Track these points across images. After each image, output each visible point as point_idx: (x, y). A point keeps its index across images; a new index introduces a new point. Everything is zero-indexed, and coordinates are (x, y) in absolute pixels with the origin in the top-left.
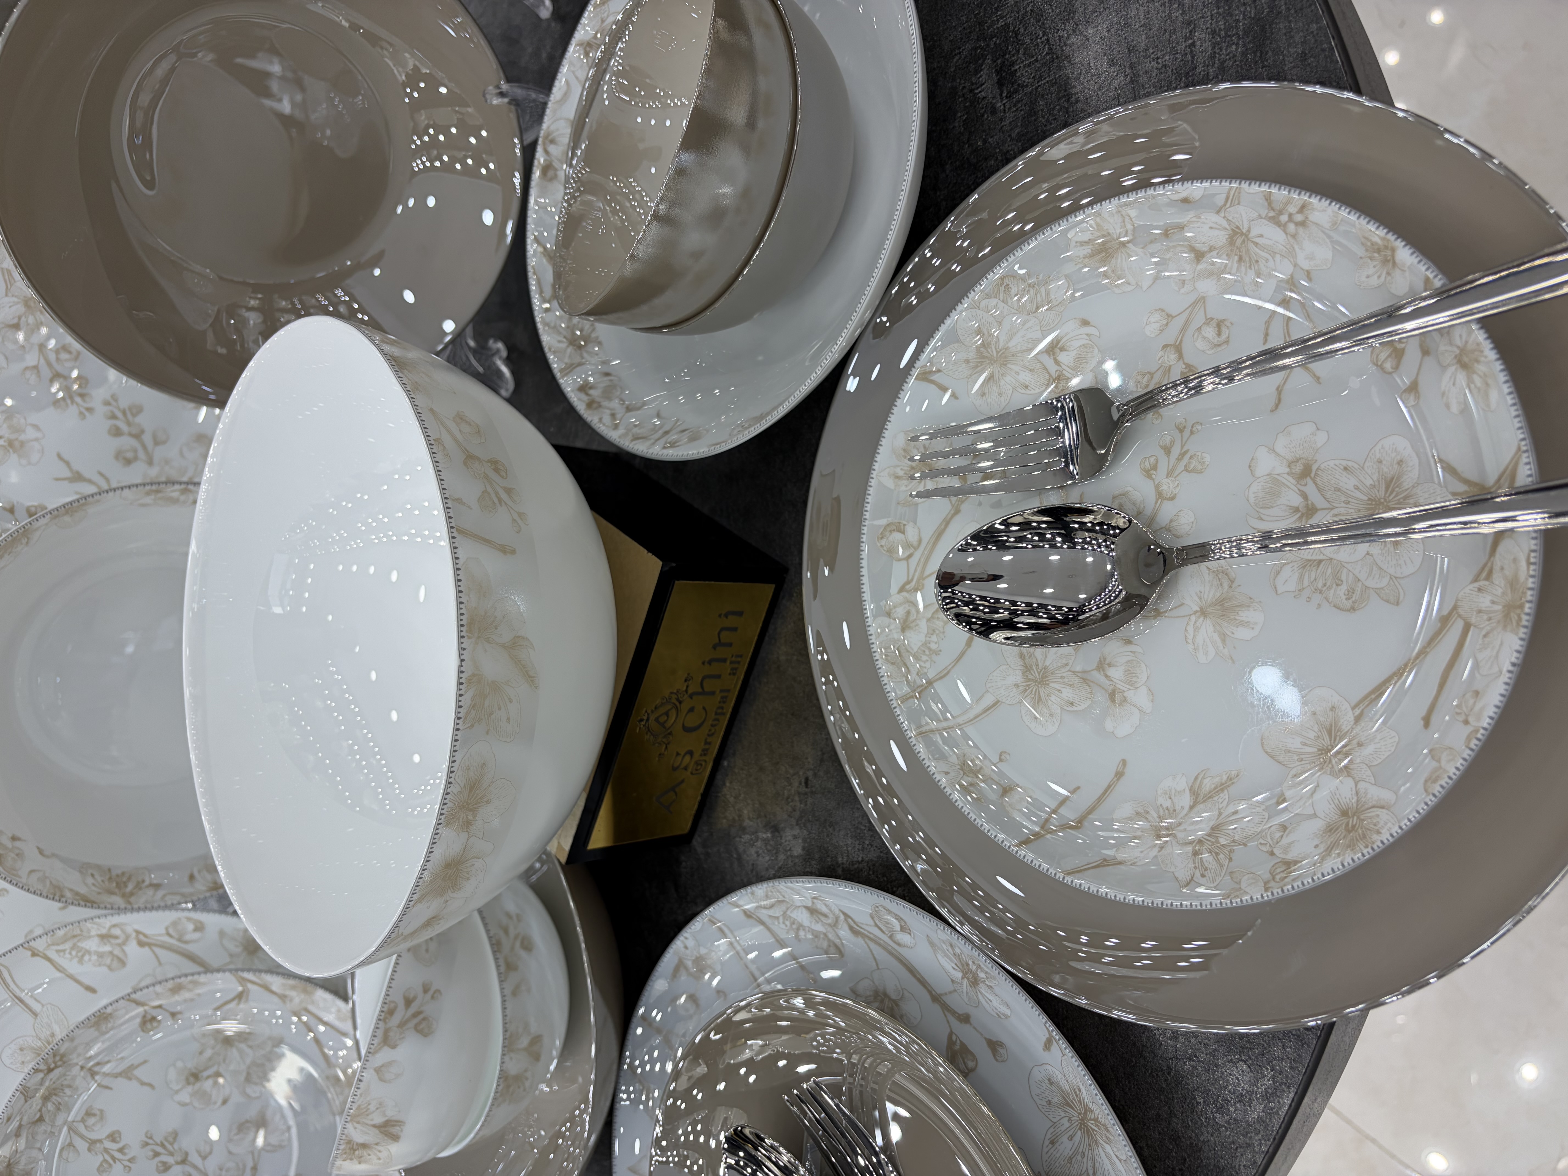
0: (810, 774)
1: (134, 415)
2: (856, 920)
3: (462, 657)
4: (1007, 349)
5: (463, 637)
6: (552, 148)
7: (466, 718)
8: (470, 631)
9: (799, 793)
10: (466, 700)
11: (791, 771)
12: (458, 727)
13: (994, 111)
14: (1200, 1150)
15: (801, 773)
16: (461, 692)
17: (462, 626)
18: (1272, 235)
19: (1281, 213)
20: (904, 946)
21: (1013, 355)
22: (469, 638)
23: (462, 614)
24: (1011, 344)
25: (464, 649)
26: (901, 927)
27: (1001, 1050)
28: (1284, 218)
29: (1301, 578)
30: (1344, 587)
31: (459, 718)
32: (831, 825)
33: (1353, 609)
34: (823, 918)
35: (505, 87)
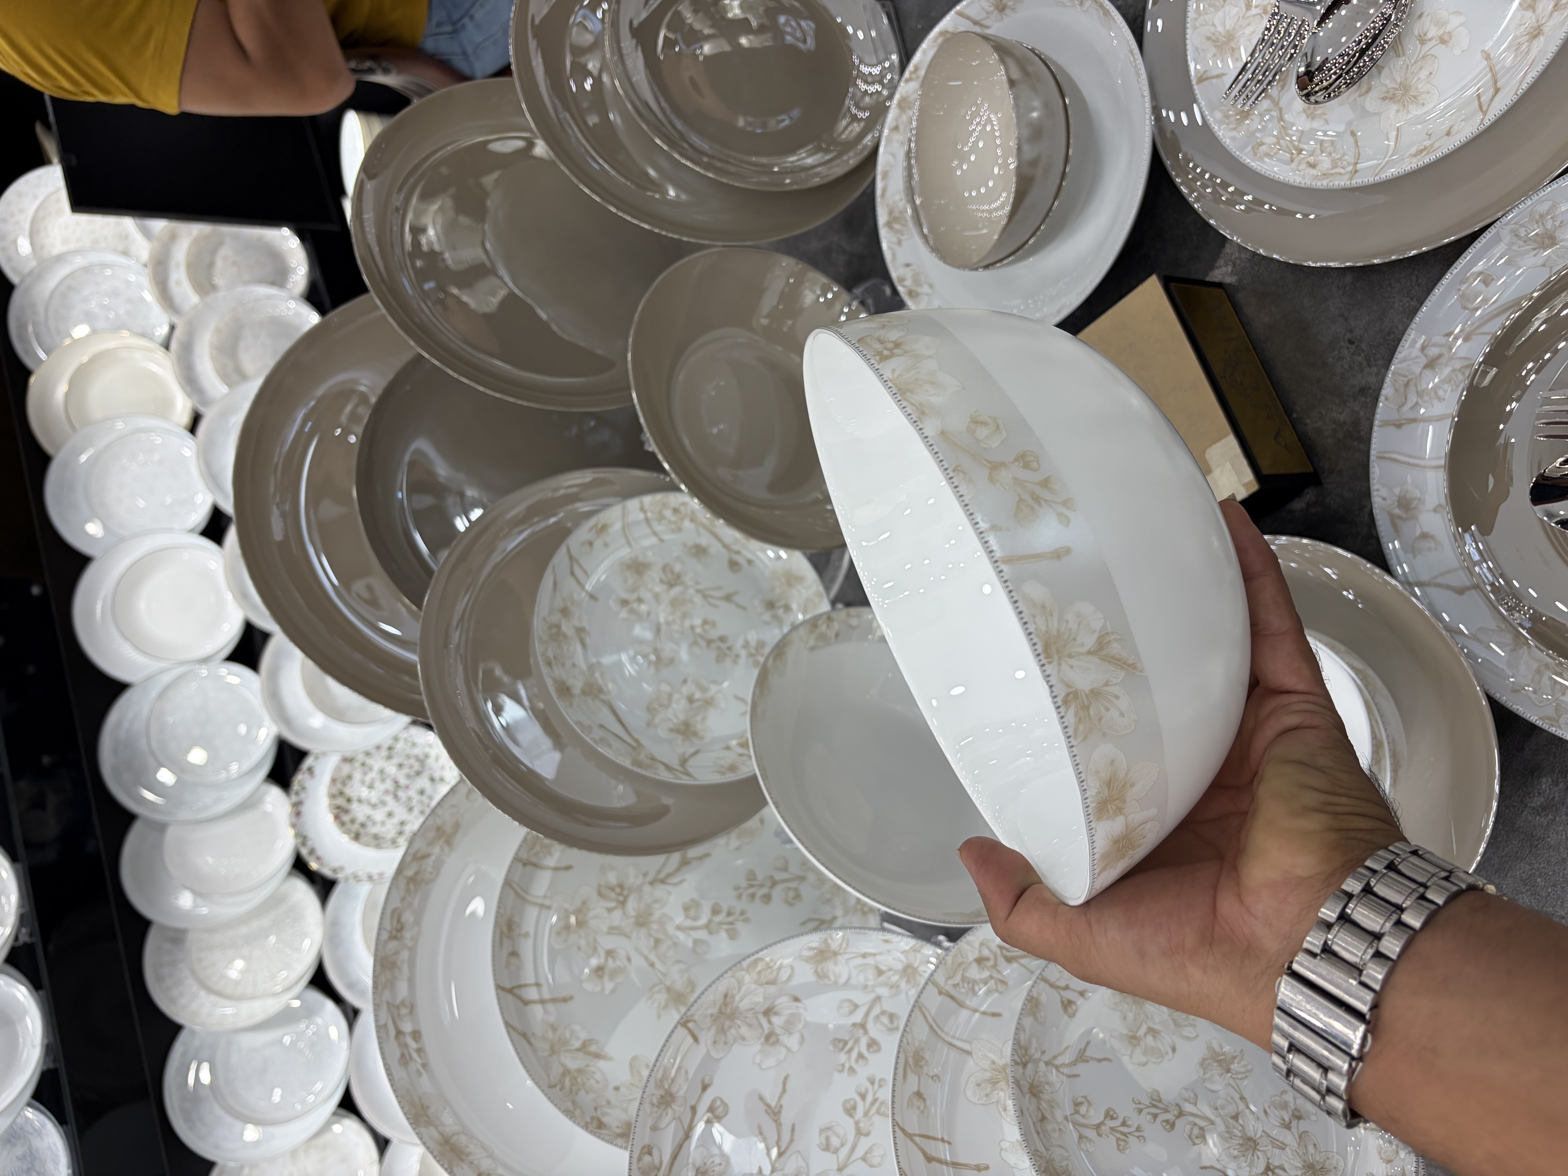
3: (1050, 684)
4: (1228, 31)
5: (1043, 665)
8: (1048, 656)
9: (1353, 354)
10: (1070, 718)
11: (1336, 352)
15: (1342, 344)
16: (1061, 715)
17: (1038, 655)
21: (1233, 30)
25: (1049, 676)
31: (1069, 737)
32: (1389, 334)
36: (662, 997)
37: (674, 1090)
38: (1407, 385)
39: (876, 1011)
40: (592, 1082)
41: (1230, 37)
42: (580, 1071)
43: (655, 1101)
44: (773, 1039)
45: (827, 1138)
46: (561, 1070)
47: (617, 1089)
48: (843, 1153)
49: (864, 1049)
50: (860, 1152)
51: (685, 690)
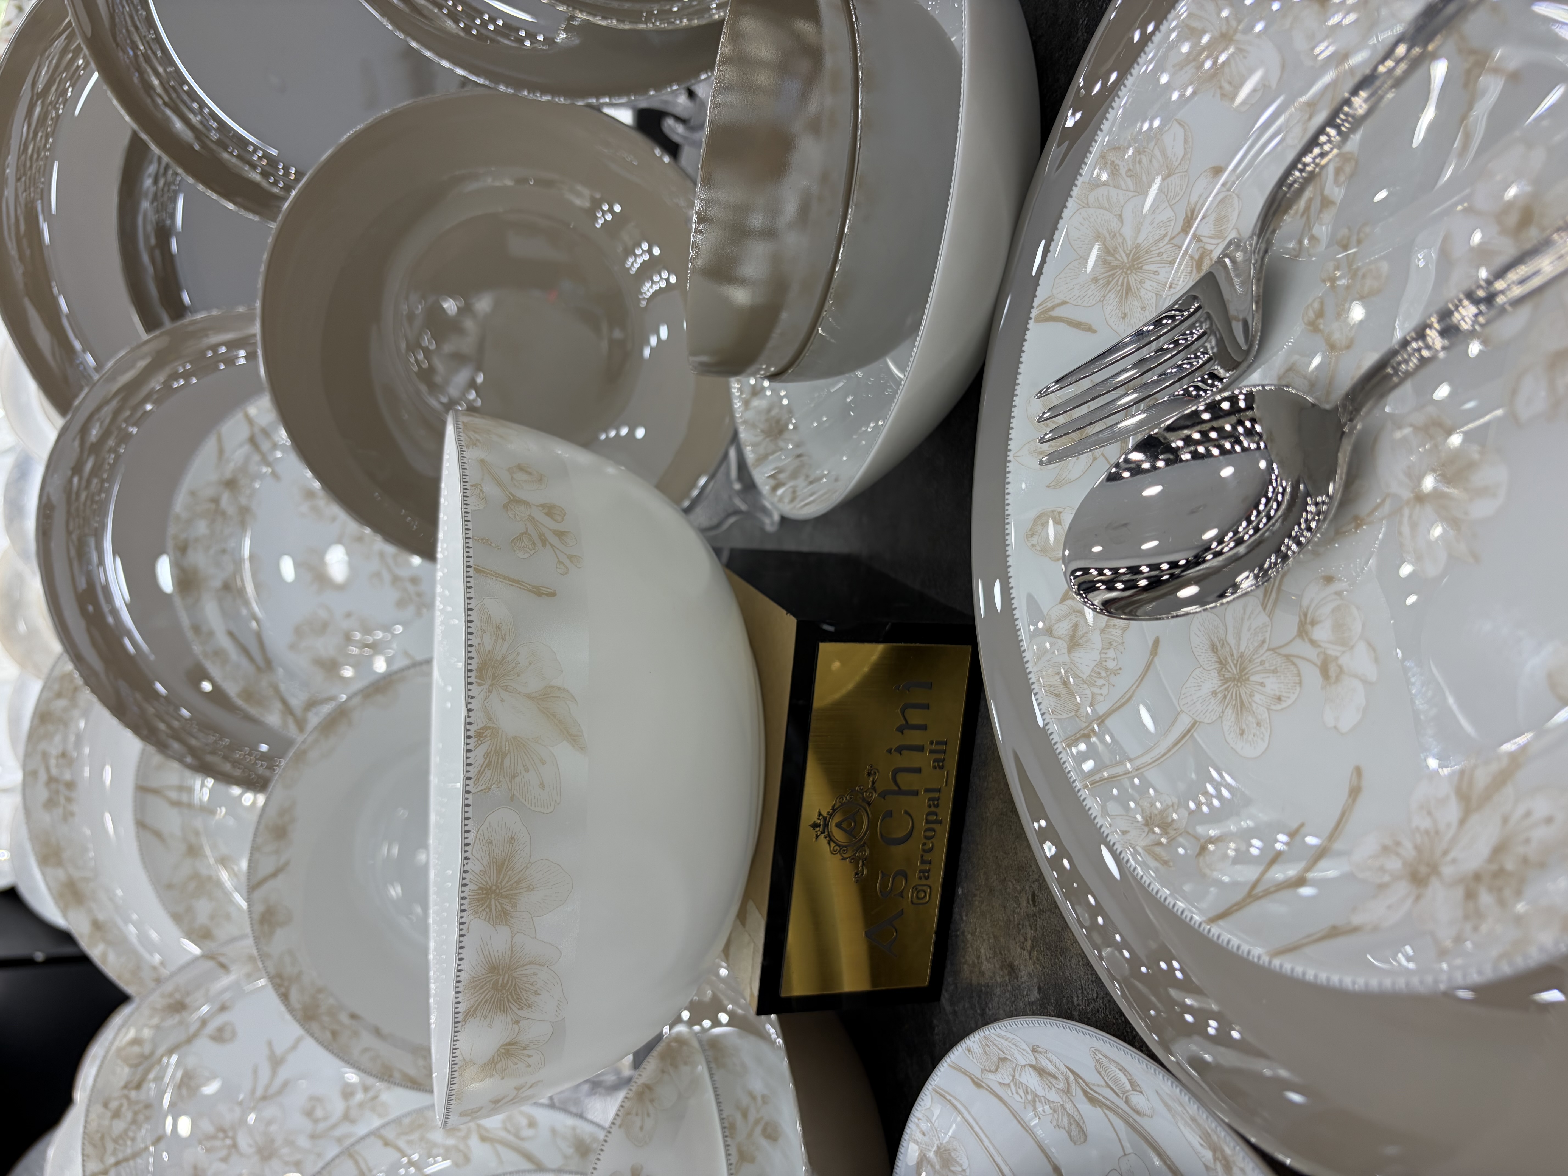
2: (1087, 1080)
3: (470, 706)
4: (1138, 246)
5: (470, 683)
7: (478, 779)
8: (480, 677)
10: (478, 756)
12: (468, 788)
15: (1027, 888)
16: (469, 747)
17: (470, 671)
20: (1144, 1115)
21: (1147, 252)
22: (479, 684)
23: (471, 658)
24: (1140, 240)
25: (472, 697)
26: (1131, 1084)
31: (468, 778)
34: (1053, 1081)
41: (1137, 260)
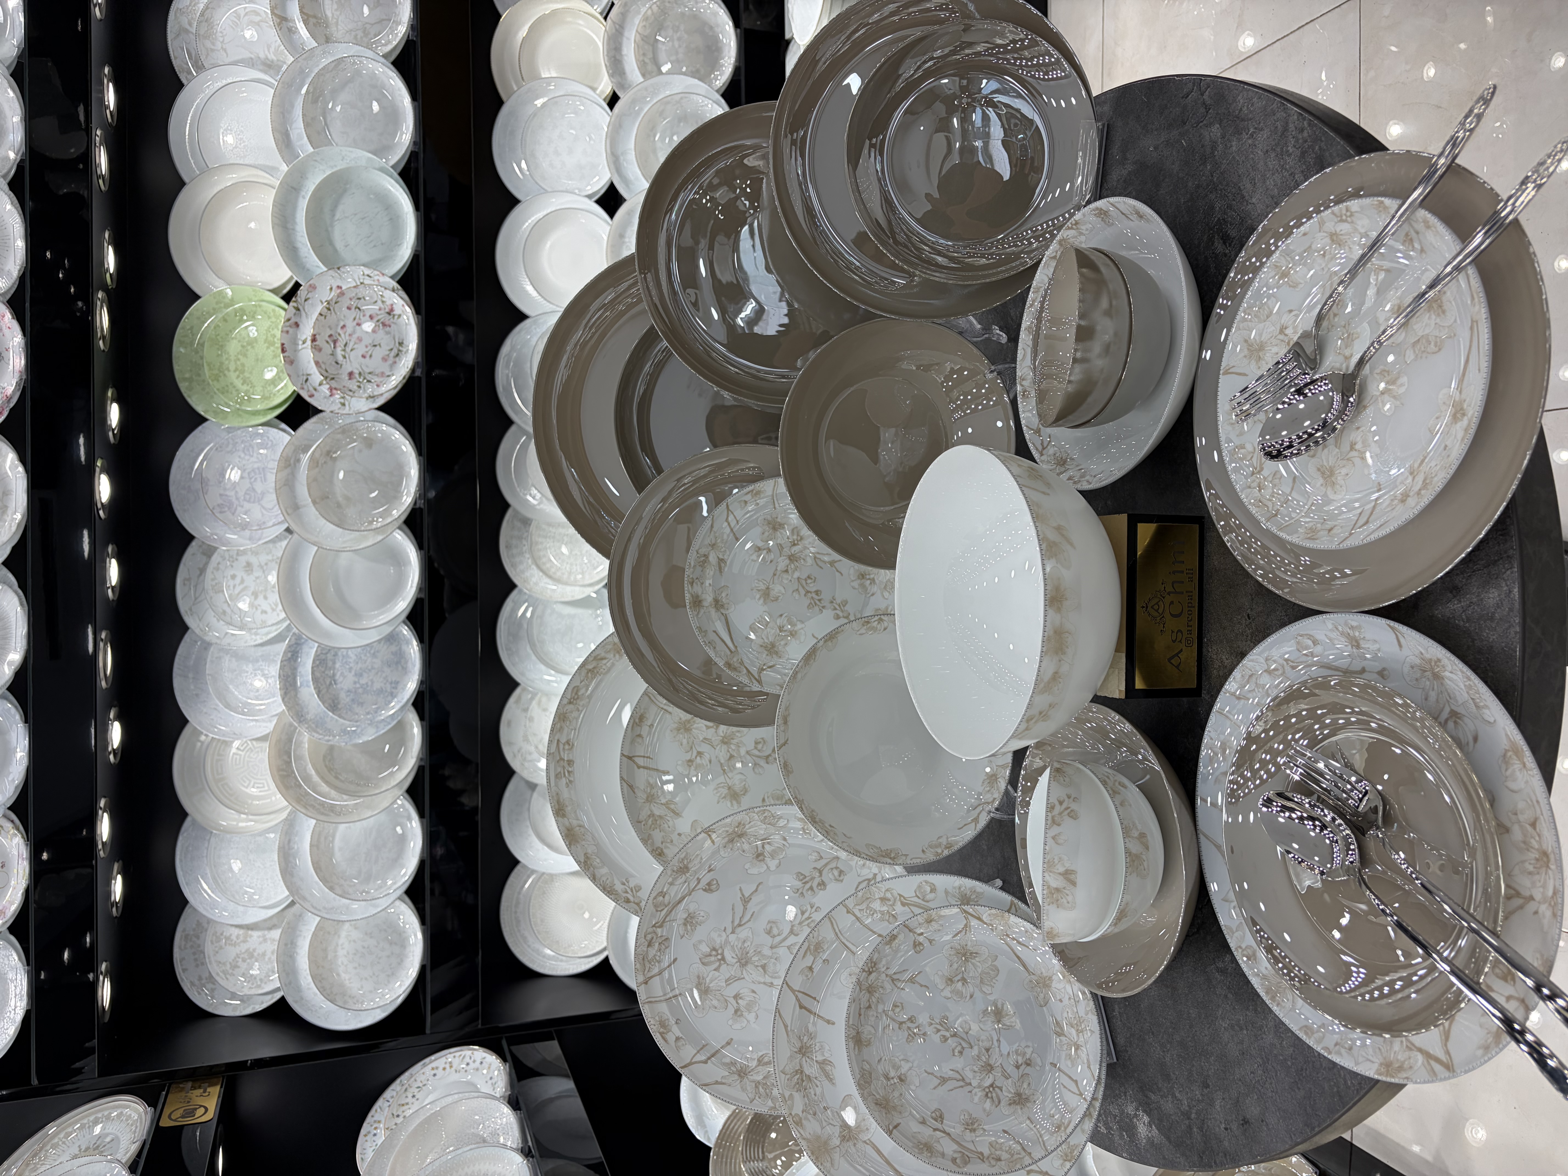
0: (1249, 611)
1: (844, 606)
4: (1261, 342)
6: (1024, 383)
13: (1225, 255)
14: (1492, 647)
18: (1344, 227)
19: (1341, 216)
21: (1266, 343)
24: (1262, 339)
26: (1314, 642)
27: (1385, 673)
28: (1344, 217)
29: (1414, 351)
30: (1433, 343)
33: (1440, 350)
34: (1276, 673)
35: (993, 368)
36: (725, 791)
37: (690, 866)
38: (1251, 676)
39: (833, 865)
40: (666, 825)
41: (1261, 347)
42: (660, 817)
43: (675, 869)
44: (761, 858)
45: (771, 927)
46: (649, 813)
47: (679, 835)
48: (778, 939)
49: (815, 885)
50: (788, 942)
51: (779, 621)
